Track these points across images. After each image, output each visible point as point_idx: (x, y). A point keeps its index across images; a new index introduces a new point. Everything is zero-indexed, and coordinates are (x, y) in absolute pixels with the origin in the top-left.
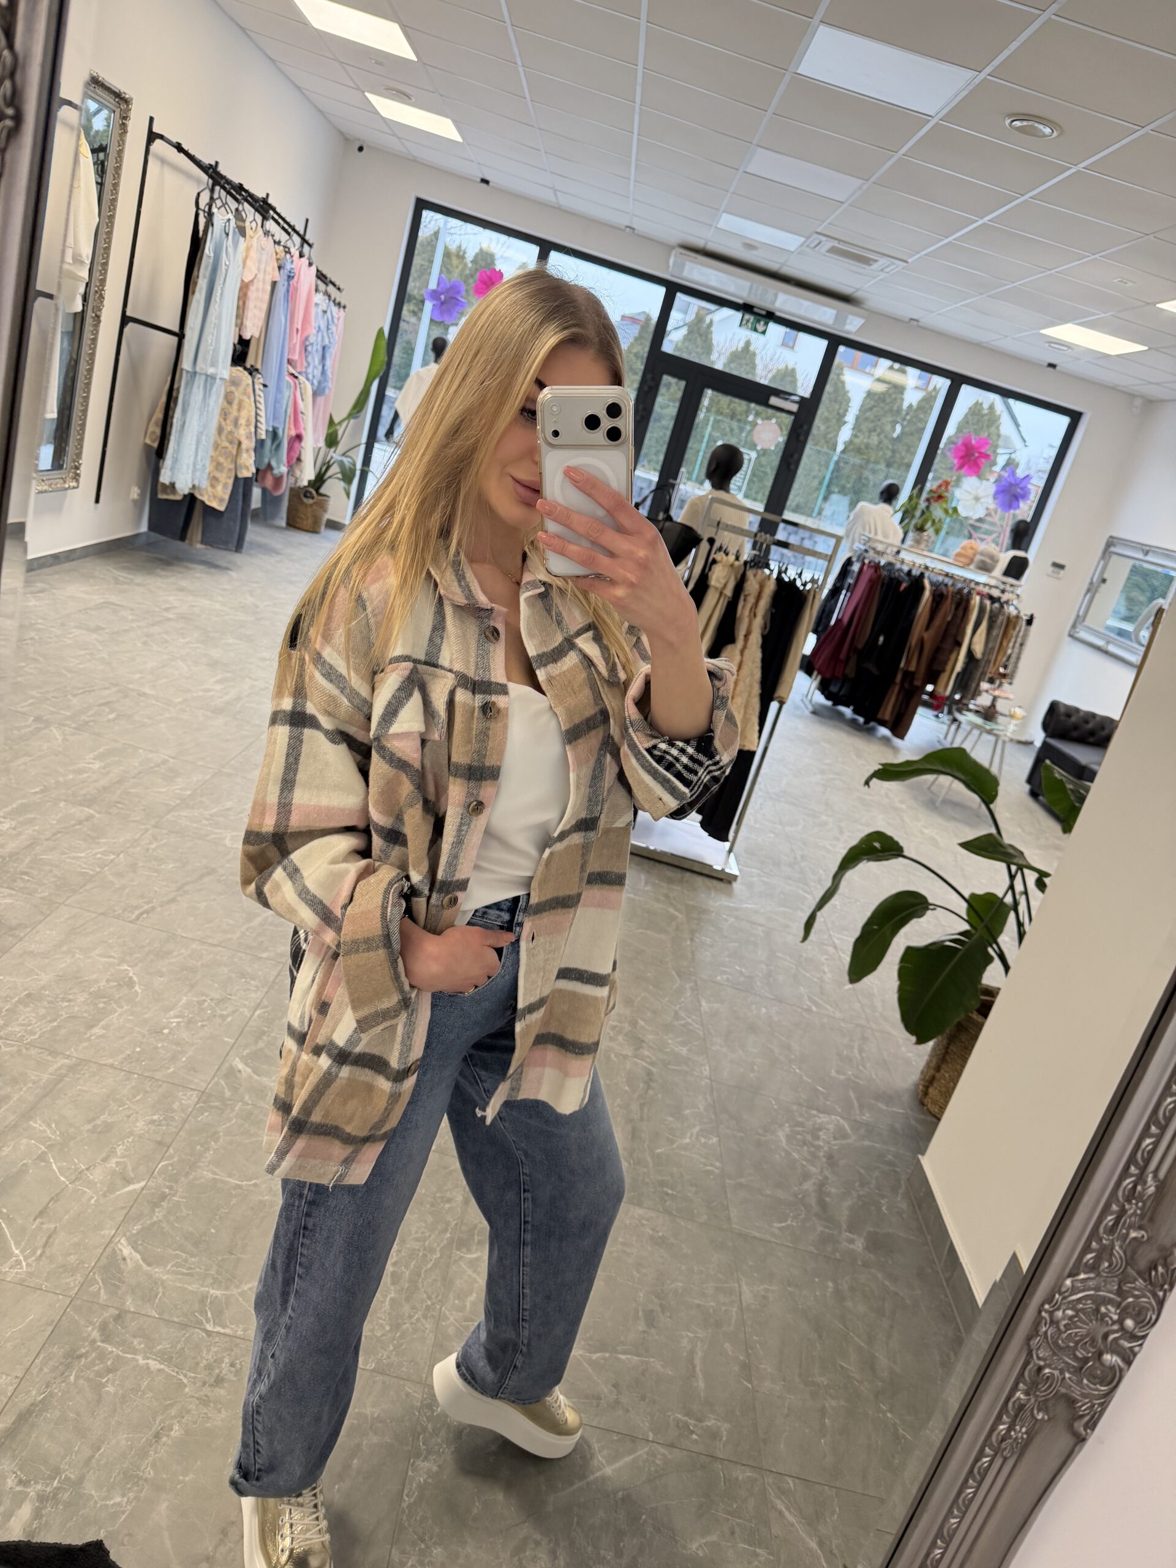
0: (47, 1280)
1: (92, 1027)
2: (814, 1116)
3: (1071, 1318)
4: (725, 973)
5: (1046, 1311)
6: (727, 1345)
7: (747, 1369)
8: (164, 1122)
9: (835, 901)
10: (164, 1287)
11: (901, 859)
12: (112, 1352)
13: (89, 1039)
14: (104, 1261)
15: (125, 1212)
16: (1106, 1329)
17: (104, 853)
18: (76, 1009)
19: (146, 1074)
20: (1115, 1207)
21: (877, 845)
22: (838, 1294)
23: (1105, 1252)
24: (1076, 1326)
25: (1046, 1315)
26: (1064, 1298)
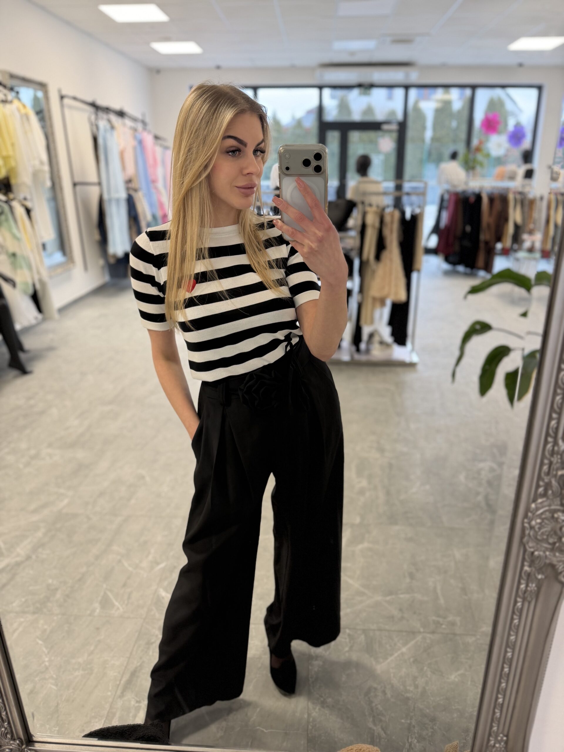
0: (132, 614)
3: (540, 524)
5: (527, 523)
6: (452, 581)
11: (491, 331)
14: (154, 600)
15: (160, 577)
16: (559, 526)
20: (546, 461)
21: (478, 327)
23: (548, 486)
24: (545, 527)
25: (526, 525)
26: (534, 514)
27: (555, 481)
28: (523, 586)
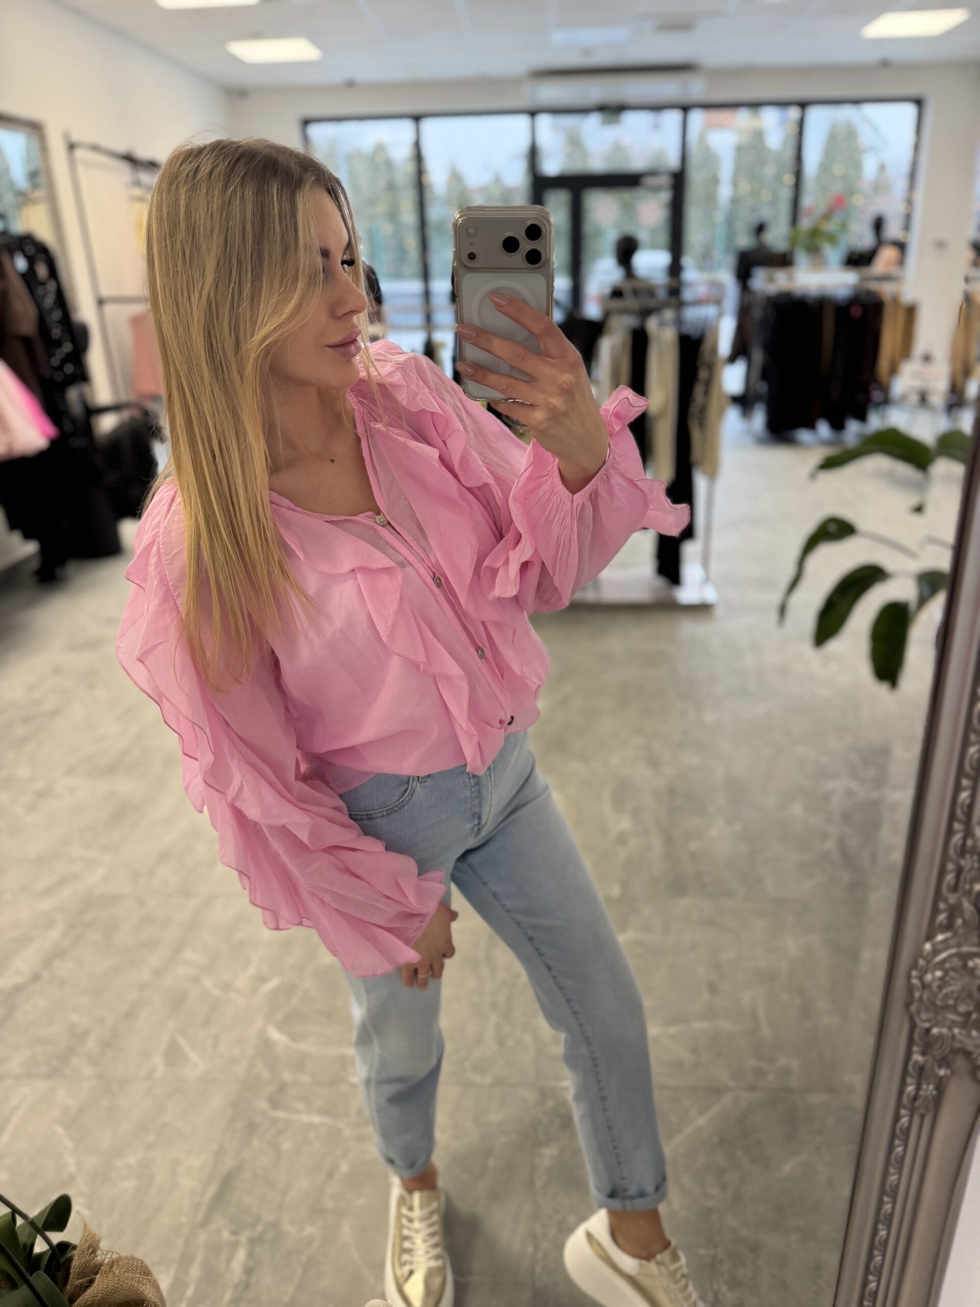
0: (220, 1074)
3: (942, 979)
5: (916, 977)
6: (783, 995)
7: (805, 1011)
10: (311, 1058)
12: (281, 1117)
14: (260, 1048)
15: (269, 1005)
16: (978, 981)
20: (950, 866)
21: (832, 528)
23: (954, 911)
24: (950, 985)
25: (915, 981)
26: (928, 962)
27: (969, 901)
28: (910, 1089)
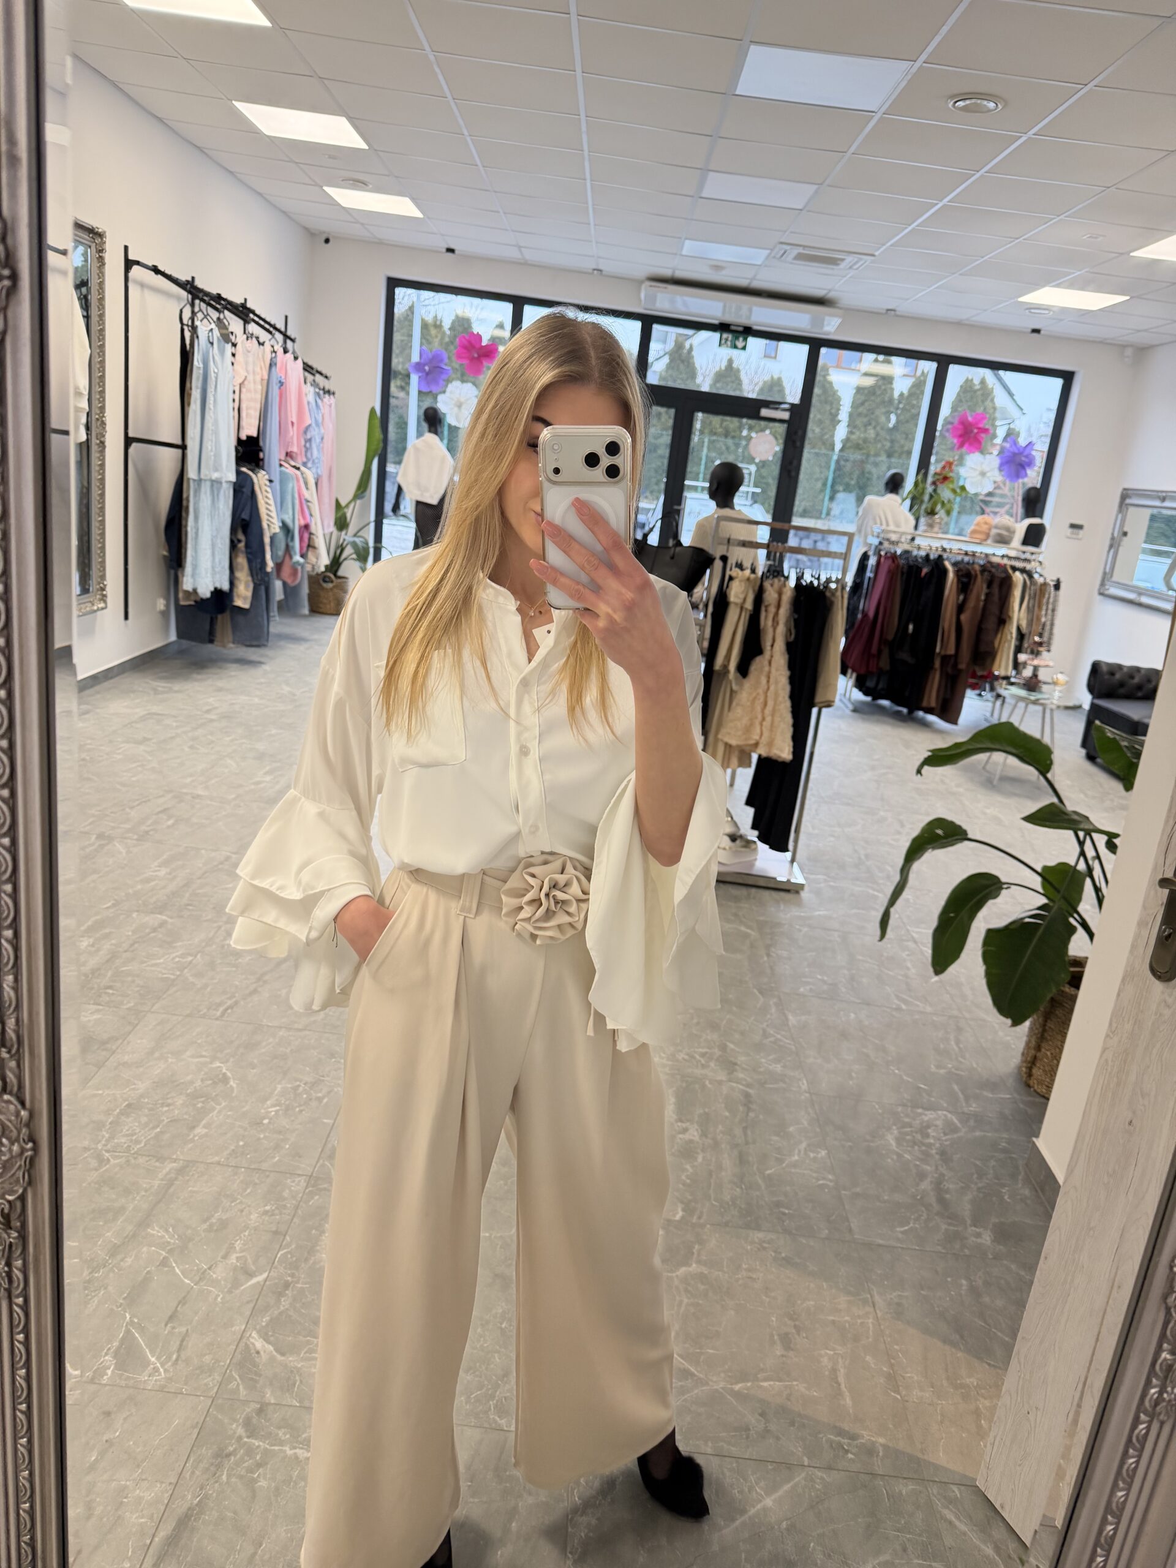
0: (186, 1384)
1: (194, 1127)
2: (921, 1114)
4: (808, 983)
6: (868, 1358)
7: (893, 1380)
8: (277, 1212)
9: (906, 894)
10: (300, 1375)
11: (966, 843)
12: (259, 1446)
13: (192, 1140)
14: (238, 1357)
15: (252, 1305)
17: (183, 956)
18: (176, 1112)
19: (253, 1167)
21: (939, 832)
22: (973, 1290)
28: (1154, 1391)
